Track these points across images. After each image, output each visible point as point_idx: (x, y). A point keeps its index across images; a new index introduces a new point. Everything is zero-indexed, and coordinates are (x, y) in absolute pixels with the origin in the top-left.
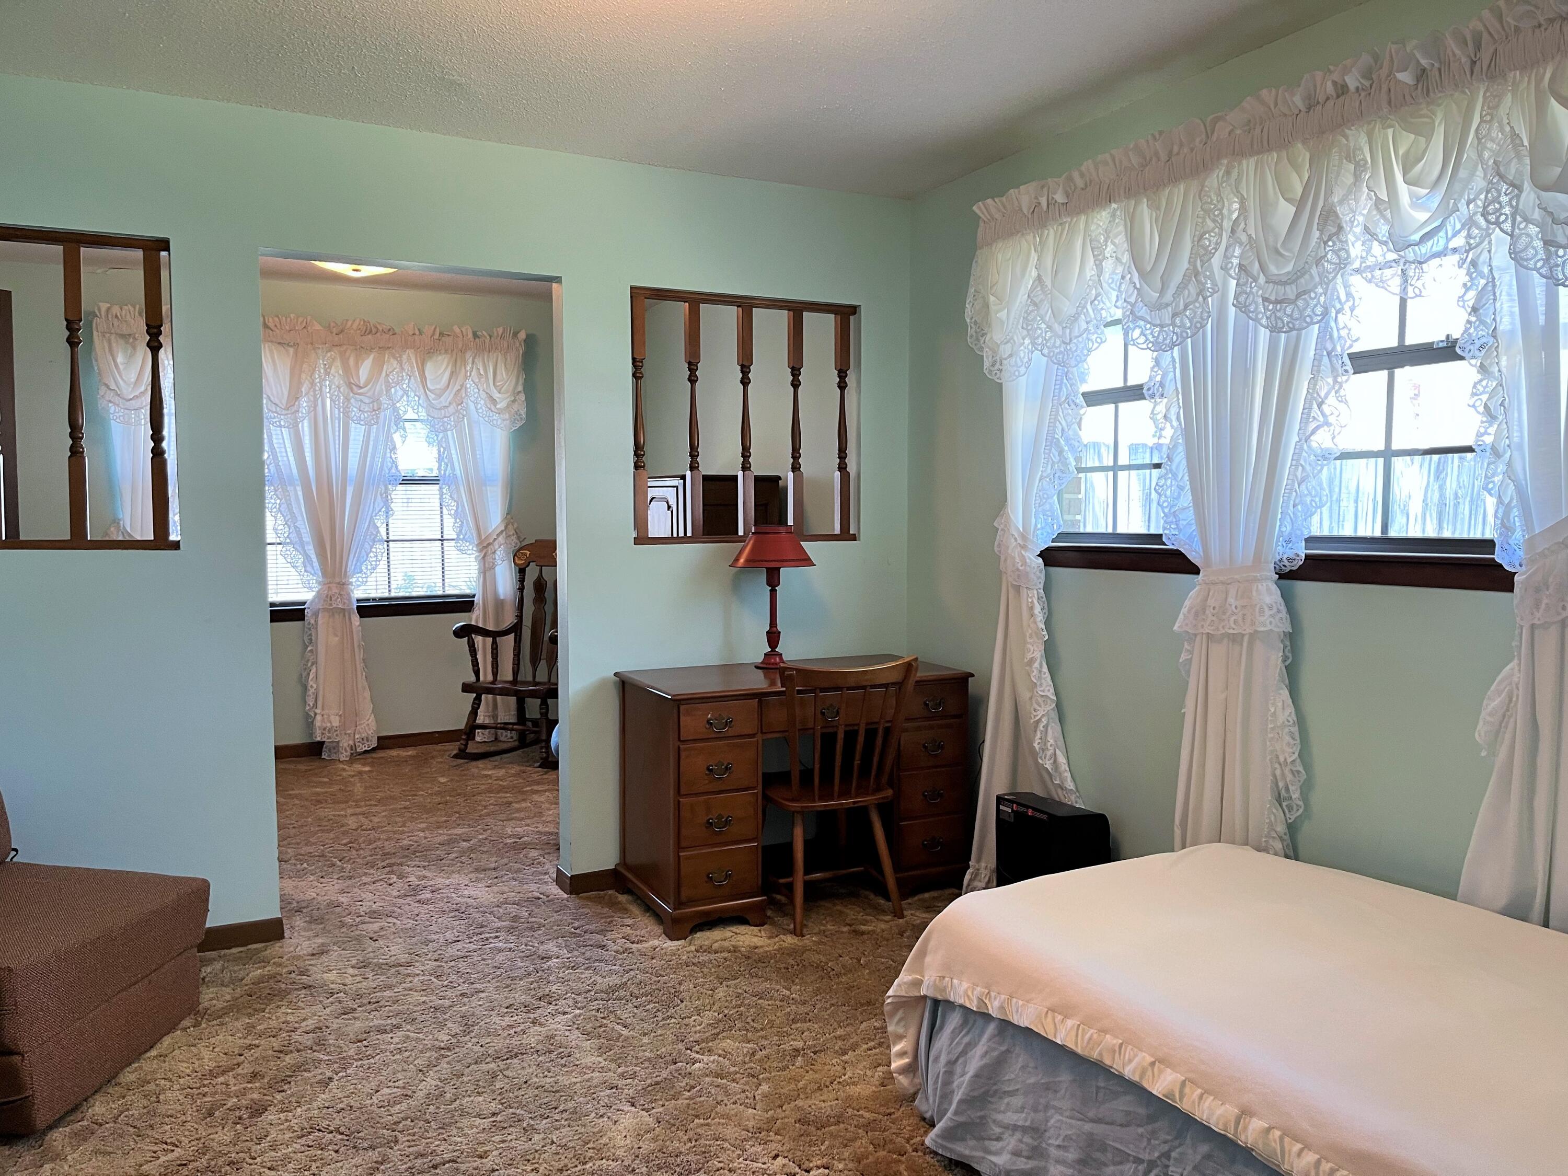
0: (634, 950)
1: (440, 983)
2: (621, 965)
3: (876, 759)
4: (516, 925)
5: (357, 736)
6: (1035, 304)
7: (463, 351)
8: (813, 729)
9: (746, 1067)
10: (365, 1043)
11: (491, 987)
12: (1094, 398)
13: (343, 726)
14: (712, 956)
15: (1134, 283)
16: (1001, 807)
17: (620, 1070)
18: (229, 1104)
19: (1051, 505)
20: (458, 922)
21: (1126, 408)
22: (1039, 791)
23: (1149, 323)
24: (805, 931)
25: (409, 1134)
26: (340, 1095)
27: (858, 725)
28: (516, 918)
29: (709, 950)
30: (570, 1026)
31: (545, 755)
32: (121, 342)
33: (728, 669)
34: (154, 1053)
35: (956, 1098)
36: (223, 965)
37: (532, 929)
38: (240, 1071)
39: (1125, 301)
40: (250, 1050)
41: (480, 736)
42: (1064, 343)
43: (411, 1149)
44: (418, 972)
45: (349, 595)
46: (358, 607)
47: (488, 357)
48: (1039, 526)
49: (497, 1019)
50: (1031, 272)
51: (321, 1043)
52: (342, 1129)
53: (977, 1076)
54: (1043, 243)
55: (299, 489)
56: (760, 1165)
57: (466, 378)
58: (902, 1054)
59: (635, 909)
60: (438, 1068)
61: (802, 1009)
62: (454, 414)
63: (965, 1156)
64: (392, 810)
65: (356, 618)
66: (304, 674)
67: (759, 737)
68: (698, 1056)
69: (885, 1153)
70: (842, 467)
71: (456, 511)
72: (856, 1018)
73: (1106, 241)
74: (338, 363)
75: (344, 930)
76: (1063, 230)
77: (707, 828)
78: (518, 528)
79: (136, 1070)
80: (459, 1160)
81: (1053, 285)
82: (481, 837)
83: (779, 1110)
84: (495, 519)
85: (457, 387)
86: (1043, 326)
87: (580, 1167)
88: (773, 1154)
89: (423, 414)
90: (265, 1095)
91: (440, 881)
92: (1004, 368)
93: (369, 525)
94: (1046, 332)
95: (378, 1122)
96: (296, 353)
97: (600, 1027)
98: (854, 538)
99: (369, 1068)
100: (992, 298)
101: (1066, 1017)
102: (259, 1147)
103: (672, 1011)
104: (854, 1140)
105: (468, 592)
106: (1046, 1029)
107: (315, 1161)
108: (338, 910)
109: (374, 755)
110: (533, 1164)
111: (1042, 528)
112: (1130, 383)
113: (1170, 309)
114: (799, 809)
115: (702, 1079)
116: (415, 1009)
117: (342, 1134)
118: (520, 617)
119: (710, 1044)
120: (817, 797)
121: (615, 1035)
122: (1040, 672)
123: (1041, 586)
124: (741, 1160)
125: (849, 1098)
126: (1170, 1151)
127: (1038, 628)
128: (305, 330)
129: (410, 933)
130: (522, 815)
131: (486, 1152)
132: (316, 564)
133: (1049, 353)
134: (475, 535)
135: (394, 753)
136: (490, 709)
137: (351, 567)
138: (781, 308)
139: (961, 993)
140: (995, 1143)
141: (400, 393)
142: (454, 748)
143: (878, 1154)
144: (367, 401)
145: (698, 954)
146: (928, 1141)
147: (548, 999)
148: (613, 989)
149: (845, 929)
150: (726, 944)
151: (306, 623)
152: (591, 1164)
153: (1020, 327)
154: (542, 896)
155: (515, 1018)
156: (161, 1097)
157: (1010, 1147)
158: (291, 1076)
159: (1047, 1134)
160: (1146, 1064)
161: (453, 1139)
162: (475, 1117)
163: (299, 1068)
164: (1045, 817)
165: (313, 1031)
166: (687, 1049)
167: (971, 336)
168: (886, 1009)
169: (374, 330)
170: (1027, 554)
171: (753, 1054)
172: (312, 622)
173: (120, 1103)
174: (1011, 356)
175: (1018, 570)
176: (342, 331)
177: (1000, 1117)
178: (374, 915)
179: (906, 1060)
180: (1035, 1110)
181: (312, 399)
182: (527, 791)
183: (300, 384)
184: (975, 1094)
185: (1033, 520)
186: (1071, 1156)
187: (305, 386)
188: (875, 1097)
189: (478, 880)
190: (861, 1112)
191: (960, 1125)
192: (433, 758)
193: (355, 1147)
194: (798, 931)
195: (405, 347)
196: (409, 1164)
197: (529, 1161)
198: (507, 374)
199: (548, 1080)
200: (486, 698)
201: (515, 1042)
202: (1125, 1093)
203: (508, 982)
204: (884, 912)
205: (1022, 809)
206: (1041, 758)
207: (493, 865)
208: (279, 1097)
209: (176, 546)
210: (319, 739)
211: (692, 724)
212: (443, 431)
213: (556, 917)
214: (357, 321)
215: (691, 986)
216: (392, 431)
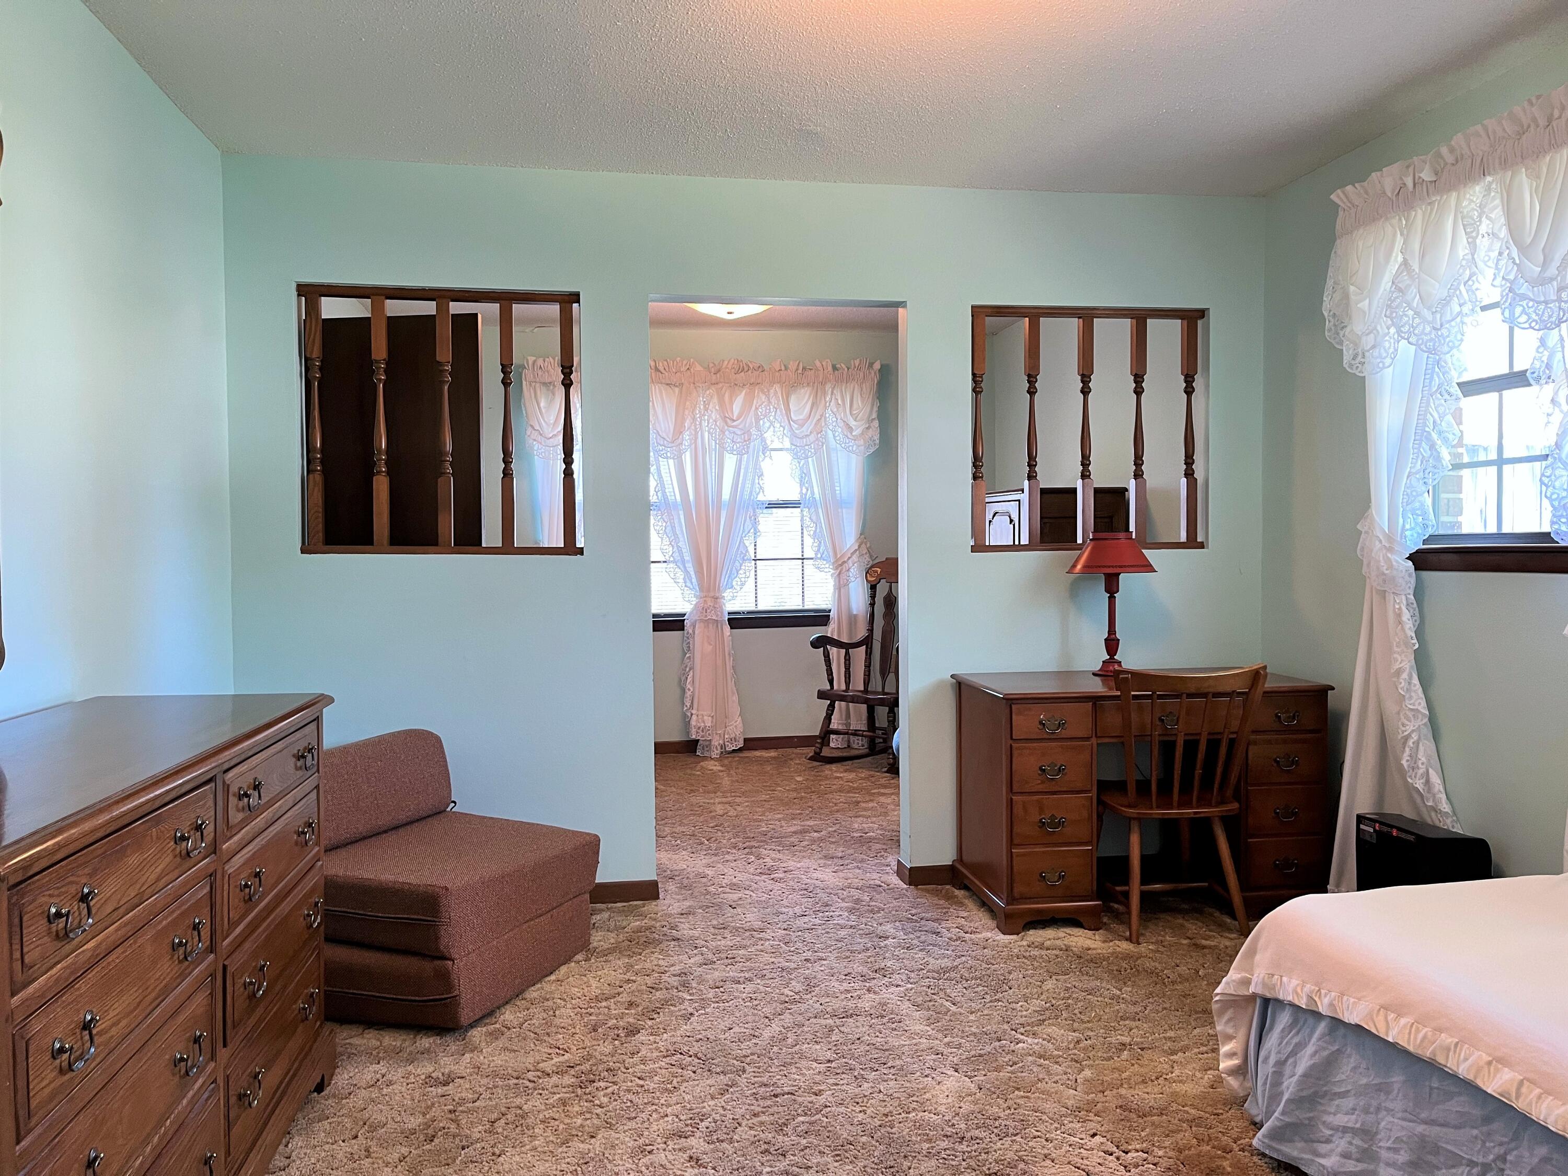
0: (967, 939)
1: (788, 949)
2: (953, 951)
3: (1219, 770)
4: (857, 907)
5: (726, 736)
6: (1400, 290)
7: (823, 384)
8: (1151, 735)
9: (1070, 1052)
10: (722, 989)
11: (832, 957)
12: (1471, 388)
13: (715, 727)
14: (1044, 952)
15: (1513, 258)
16: (1362, 826)
17: (946, 1040)
18: (610, 1024)
19: (1422, 505)
20: (806, 900)
21: (1512, 395)
22: (1409, 814)
23: (1531, 300)
24: (1141, 940)
25: (756, 1067)
26: (699, 1028)
27: (1200, 734)
28: (858, 901)
29: (1041, 946)
30: (903, 996)
31: (891, 761)
32: (544, 389)
33: (1065, 675)
34: (553, 977)
35: (1286, 1096)
36: (610, 915)
37: (872, 911)
38: (619, 999)
39: (1503, 278)
40: (629, 983)
41: (835, 741)
42: (1435, 329)
43: (756, 1079)
44: (769, 937)
45: (721, 607)
46: (729, 619)
47: (846, 388)
48: (1408, 526)
49: (836, 984)
50: (1397, 257)
51: (685, 985)
52: (700, 1055)
53: (1305, 1075)
54: (1409, 226)
55: (681, 513)
56: (1077, 1140)
57: (826, 408)
58: (1231, 1055)
59: (970, 904)
60: (782, 1017)
61: (1132, 1009)
62: (815, 441)
63: (1294, 1158)
64: (753, 801)
65: (727, 627)
66: (683, 678)
67: (1094, 741)
68: (1022, 1037)
69: (1209, 1148)
70: (1189, 474)
71: (815, 531)
72: (1189, 1024)
73: (1480, 217)
74: (715, 400)
75: (708, 897)
76: (1432, 210)
77: (1040, 827)
78: (870, 547)
79: (538, 990)
80: (796, 1093)
81: (1420, 269)
82: (831, 829)
83: (1101, 1095)
84: (850, 539)
85: (817, 417)
86: (1411, 313)
87: (903, 1115)
88: (1091, 1132)
89: (787, 444)
90: (639, 1020)
91: (791, 864)
92: (1366, 360)
93: (739, 545)
94: (1414, 318)
95: (730, 1054)
96: (681, 392)
97: (930, 1001)
98: (1201, 546)
99: (724, 1010)
100: (1352, 288)
101: (1400, 1015)
102: (631, 1060)
103: (999, 995)
104: (1178, 1131)
105: (823, 607)
106: (1378, 1027)
107: (676, 1077)
108: (704, 880)
109: (741, 755)
110: (861, 1106)
111: (1412, 529)
112: (1517, 368)
113: (1555, 283)
114: (1135, 816)
115: (1025, 1057)
116: (765, 967)
117: (699, 1059)
118: (871, 630)
119: (1035, 1028)
120: (1154, 805)
121: (943, 1010)
122: (1410, 683)
123: (1412, 593)
124: (1058, 1132)
125: (1174, 1094)
126: (1506, 1154)
127: (1406, 637)
128: (688, 371)
129: (763, 904)
130: (869, 813)
131: (820, 1091)
132: (694, 580)
133: (1417, 341)
134: (831, 554)
135: (758, 753)
136: (844, 717)
137: (724, 581)
138: (1125, 316)
139: (1290, 990)
140: (1324, 1145)
141: (767, 424)
142: (810, 751)
143: (1201, 1148)
144: (739, 433)
145: (1029, 949)
146: (1255, 1142)
147: (882, 972)
148: (945, 970)
149: (1185, 942)
150: (1058, 942)
151: (686, 632)
152: (914, 1114)
153: (1383, 315)
154: (883, 884)
155: (853, 984)
156: (557, 1013)
157: (1339, 1150)
158: (661, 1008)
159: (1379, 1137)
160: (1482, 1063)
161: (792, 1076)
162: (812, 1061)
163: (666, 1002)
164: (1411, 838)
165: (679, 975)
166: (1012, 1030)
167: (1330, 330)
168: (1215, 1007)
169: (746, 369)
170: (1395, 558)
171: (1078, 1042)
172: (691, 631)
173: (525, 1013)
174: (1374, 347)
175: (1383, 574)
176: (719, 371)
177: (1329, 1119)
178: (734, 887)
179: (1235, 1062)
180: (1366, 1111)
181: (693, 433)
182: (874, 794)
183: (683, 420)
184: (1304, 1093)
185: (1401, 521)
186: (1402, 1157)
187: (688, 421)
188: (1203, 1097)
189: (825, 866)
190: (1186, 1109)
191: (1288, 1125)
192: (791, 759)
193: (709, 1071)
194: (1134, 939)
195: (772, 383)
196: (754, 1091)
197: (858, 1103)
198: (863, 402)
199: (879, 1040)
200: (840, 706)
201: (851, 1004)
202: (1460, 1094)
203: (849, 955)
204: (1230, 930)
205: (1385, 829)
206: (1410, 777)
207: (840, 855)
208: (650, 1023)
209: (580, 551)
210: (694, 737)
211: (1024, 723)
212: (805, 458)
213: (895, 903)
214: (732, 360)
215: (1021, 976)
216: (761, 459)
